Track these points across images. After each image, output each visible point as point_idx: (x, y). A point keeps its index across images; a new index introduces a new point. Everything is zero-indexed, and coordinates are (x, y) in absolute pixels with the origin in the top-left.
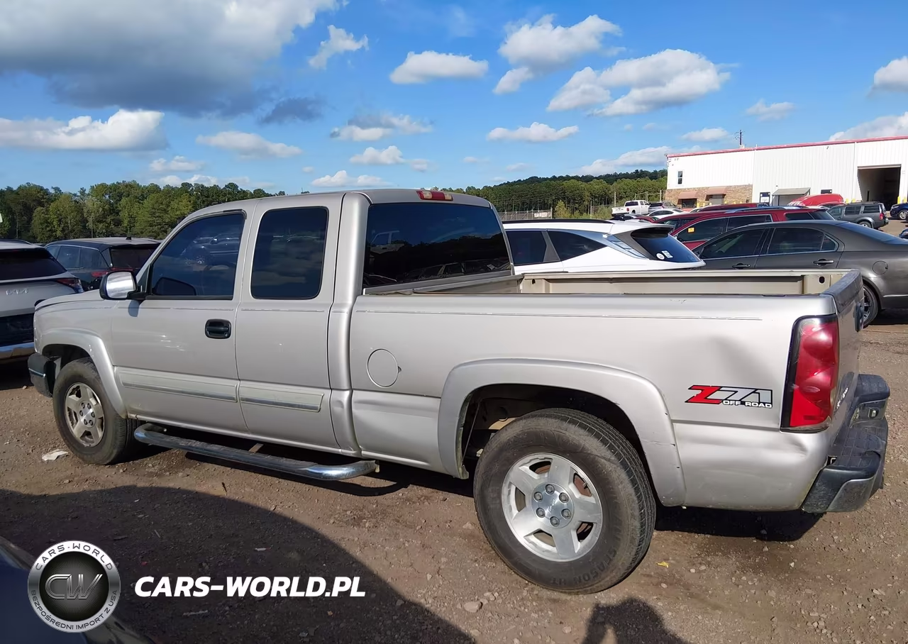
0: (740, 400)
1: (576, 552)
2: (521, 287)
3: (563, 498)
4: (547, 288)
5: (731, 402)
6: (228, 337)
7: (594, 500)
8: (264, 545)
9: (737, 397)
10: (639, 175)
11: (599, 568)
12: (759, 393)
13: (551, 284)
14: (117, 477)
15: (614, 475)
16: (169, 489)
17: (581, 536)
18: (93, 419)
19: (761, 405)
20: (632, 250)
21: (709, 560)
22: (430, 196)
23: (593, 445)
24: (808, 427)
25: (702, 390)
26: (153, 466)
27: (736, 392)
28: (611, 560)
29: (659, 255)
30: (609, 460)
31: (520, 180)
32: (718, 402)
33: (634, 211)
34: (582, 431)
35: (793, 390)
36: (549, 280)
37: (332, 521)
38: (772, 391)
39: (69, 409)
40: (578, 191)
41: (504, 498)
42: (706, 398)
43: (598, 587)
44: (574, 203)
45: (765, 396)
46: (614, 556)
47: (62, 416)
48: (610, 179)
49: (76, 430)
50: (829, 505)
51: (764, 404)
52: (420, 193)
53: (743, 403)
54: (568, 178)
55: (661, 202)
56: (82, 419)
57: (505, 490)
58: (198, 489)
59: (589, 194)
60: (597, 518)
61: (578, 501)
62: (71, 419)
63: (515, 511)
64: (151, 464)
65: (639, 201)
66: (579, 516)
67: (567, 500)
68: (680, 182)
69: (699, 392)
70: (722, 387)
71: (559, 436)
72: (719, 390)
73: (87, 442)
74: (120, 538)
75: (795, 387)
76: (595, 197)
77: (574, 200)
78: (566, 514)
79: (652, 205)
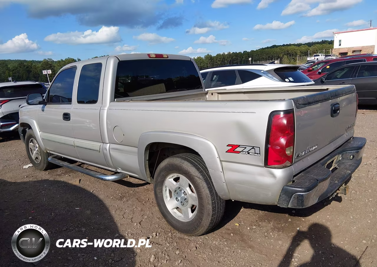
0: (247, 152)
1: (190, 218)
2: (207, 96)
3: (185, 194)
4: (218, 97)
5: (244, 153)
6: (70, 120)
7: (195, 195)
8: (80, 207)
9: (246, 150)
10: (324, 42)
11: (197, 225)
12: (255, 149)
13: (220, 95)
14: (45, 175)
15: (201, 185)
16: (60, 181)
17: (193, 211)
18: (38, 152)
19: (256, 154)
20: (274, 78)
21: (260, 223)
22: (154, 56)
23: (193, 171)
24: (276, 166)
25: (232, 147)
26: (60, 171)
27: (246, 148)
28: (201, 222)
29: (286, 80)
30: (199, 178)
31: (268, 47)
32: (238, 152)
33: (317, 59)
34: (189, 164)
35: (268, 147)
36: (219, 93)
37: (112, 198)
38: (259, 148)
39: (30, 148)
40: (294, 51)
41: (164, 192)
42: (234, 150)
43: (197, 234)
44: (293, 56)
45: (257, 150)
46: (202, 221)
47: (29, 151)
48: (309, 45)
49: (33, 157)
50: (288, 204)
51: (257, 154)
52: (149, 55)
53: (249, 153)
54: (290, 45)
55: (330, 54)
56: (35, 152)
57: (164, 189)
58: (70, 182)
59: (300, 52)
60: (196, 203)
61: (190, 195)
62: (32, 152)
63: (169, 198)
64: (59, 171)
65: (320, 54)
66: (191, 202)
67: (186, 194)
68: (340, 45)
69: (231, 147)
70: (240, 145)
71: (180, 166)
72: (239, 147)
73: (37, 161)
74: (31, 200)
75: (269, 146)
76: (303, 53)
77: (293, 54)
78: (186, 200)
79: (326, 56)
